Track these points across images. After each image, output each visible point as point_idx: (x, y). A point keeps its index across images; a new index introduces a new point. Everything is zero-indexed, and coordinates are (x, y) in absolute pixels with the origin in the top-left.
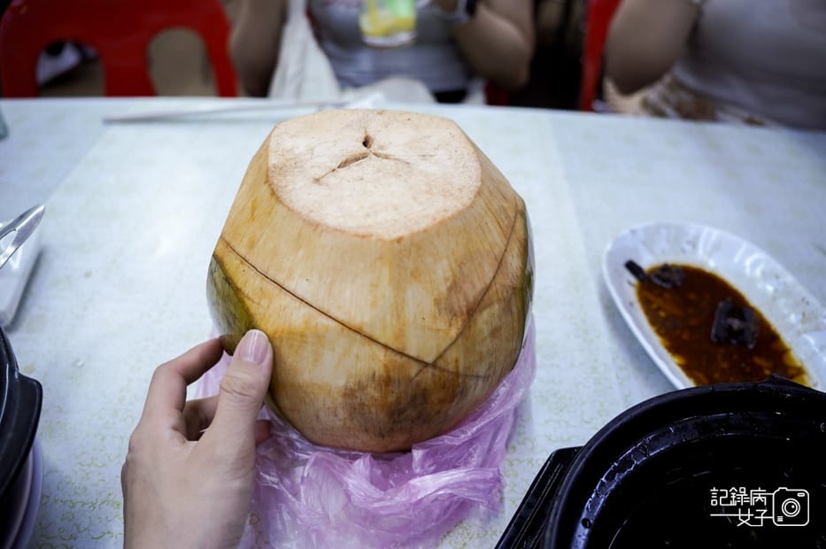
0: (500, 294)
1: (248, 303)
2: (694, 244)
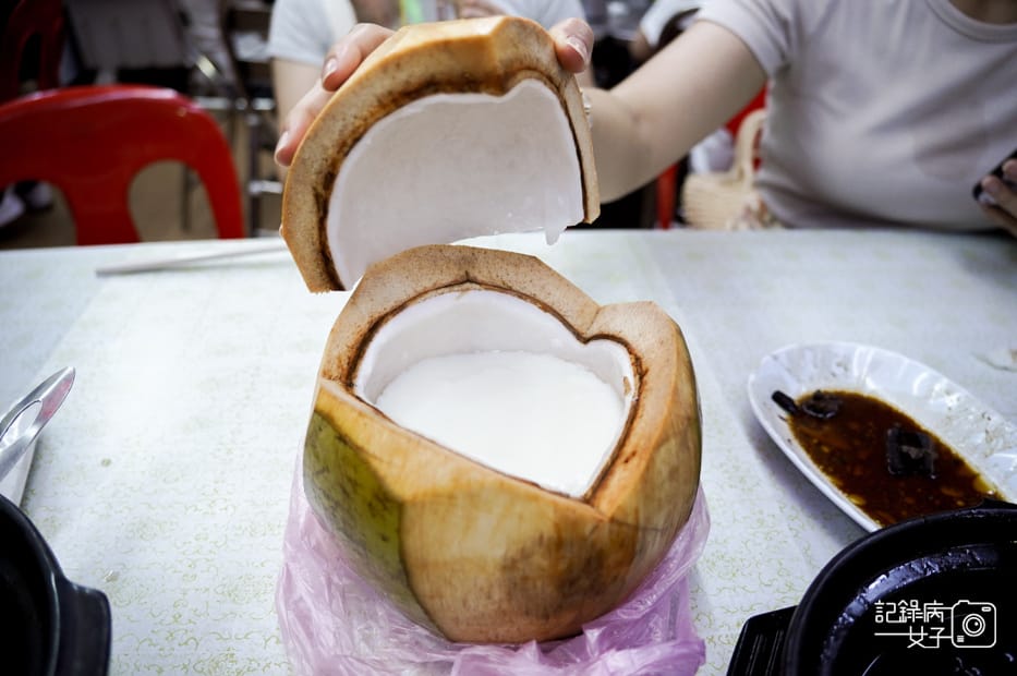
0: (675, 427)
2: (845, 365)
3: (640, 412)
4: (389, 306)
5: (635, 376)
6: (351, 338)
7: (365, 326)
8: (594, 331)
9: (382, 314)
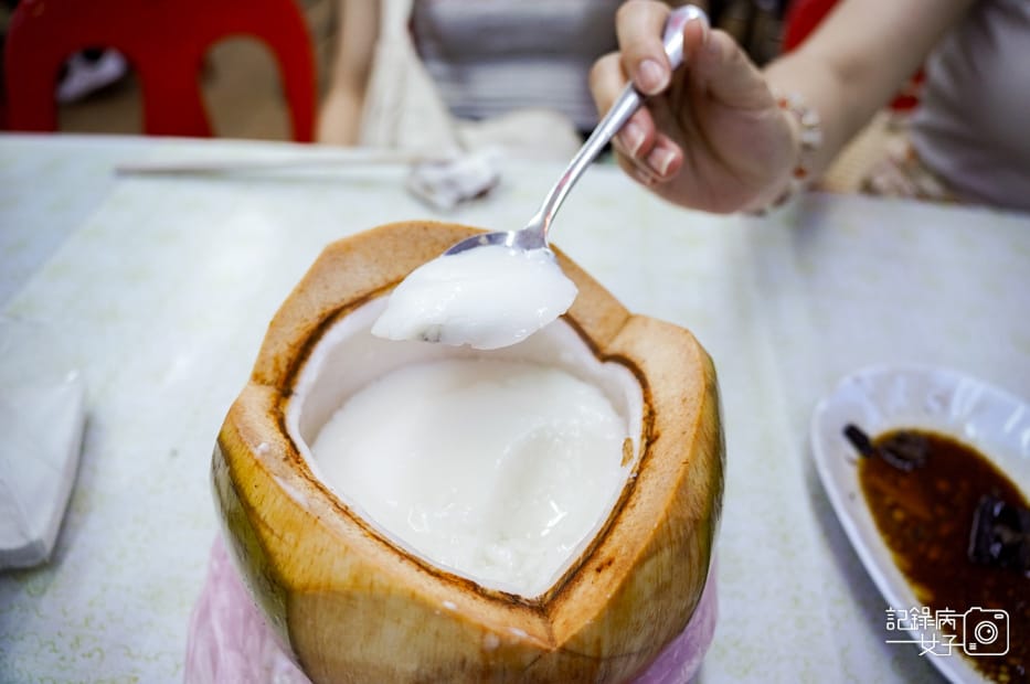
0: (674, 534)
1: (266, 533)
2: (944, 400)
3: (633, 499)
4: (348, 296)
5: (642, 437)
6: (294, 333)
7: (313, 321)
8: (614, 347)
9: (338, 307)
